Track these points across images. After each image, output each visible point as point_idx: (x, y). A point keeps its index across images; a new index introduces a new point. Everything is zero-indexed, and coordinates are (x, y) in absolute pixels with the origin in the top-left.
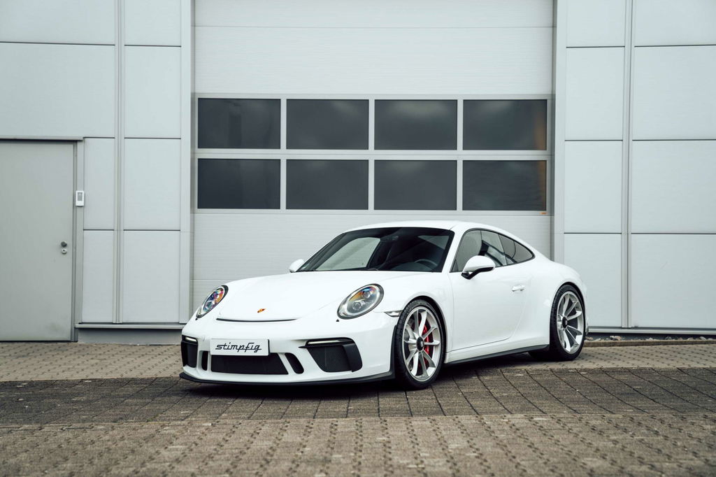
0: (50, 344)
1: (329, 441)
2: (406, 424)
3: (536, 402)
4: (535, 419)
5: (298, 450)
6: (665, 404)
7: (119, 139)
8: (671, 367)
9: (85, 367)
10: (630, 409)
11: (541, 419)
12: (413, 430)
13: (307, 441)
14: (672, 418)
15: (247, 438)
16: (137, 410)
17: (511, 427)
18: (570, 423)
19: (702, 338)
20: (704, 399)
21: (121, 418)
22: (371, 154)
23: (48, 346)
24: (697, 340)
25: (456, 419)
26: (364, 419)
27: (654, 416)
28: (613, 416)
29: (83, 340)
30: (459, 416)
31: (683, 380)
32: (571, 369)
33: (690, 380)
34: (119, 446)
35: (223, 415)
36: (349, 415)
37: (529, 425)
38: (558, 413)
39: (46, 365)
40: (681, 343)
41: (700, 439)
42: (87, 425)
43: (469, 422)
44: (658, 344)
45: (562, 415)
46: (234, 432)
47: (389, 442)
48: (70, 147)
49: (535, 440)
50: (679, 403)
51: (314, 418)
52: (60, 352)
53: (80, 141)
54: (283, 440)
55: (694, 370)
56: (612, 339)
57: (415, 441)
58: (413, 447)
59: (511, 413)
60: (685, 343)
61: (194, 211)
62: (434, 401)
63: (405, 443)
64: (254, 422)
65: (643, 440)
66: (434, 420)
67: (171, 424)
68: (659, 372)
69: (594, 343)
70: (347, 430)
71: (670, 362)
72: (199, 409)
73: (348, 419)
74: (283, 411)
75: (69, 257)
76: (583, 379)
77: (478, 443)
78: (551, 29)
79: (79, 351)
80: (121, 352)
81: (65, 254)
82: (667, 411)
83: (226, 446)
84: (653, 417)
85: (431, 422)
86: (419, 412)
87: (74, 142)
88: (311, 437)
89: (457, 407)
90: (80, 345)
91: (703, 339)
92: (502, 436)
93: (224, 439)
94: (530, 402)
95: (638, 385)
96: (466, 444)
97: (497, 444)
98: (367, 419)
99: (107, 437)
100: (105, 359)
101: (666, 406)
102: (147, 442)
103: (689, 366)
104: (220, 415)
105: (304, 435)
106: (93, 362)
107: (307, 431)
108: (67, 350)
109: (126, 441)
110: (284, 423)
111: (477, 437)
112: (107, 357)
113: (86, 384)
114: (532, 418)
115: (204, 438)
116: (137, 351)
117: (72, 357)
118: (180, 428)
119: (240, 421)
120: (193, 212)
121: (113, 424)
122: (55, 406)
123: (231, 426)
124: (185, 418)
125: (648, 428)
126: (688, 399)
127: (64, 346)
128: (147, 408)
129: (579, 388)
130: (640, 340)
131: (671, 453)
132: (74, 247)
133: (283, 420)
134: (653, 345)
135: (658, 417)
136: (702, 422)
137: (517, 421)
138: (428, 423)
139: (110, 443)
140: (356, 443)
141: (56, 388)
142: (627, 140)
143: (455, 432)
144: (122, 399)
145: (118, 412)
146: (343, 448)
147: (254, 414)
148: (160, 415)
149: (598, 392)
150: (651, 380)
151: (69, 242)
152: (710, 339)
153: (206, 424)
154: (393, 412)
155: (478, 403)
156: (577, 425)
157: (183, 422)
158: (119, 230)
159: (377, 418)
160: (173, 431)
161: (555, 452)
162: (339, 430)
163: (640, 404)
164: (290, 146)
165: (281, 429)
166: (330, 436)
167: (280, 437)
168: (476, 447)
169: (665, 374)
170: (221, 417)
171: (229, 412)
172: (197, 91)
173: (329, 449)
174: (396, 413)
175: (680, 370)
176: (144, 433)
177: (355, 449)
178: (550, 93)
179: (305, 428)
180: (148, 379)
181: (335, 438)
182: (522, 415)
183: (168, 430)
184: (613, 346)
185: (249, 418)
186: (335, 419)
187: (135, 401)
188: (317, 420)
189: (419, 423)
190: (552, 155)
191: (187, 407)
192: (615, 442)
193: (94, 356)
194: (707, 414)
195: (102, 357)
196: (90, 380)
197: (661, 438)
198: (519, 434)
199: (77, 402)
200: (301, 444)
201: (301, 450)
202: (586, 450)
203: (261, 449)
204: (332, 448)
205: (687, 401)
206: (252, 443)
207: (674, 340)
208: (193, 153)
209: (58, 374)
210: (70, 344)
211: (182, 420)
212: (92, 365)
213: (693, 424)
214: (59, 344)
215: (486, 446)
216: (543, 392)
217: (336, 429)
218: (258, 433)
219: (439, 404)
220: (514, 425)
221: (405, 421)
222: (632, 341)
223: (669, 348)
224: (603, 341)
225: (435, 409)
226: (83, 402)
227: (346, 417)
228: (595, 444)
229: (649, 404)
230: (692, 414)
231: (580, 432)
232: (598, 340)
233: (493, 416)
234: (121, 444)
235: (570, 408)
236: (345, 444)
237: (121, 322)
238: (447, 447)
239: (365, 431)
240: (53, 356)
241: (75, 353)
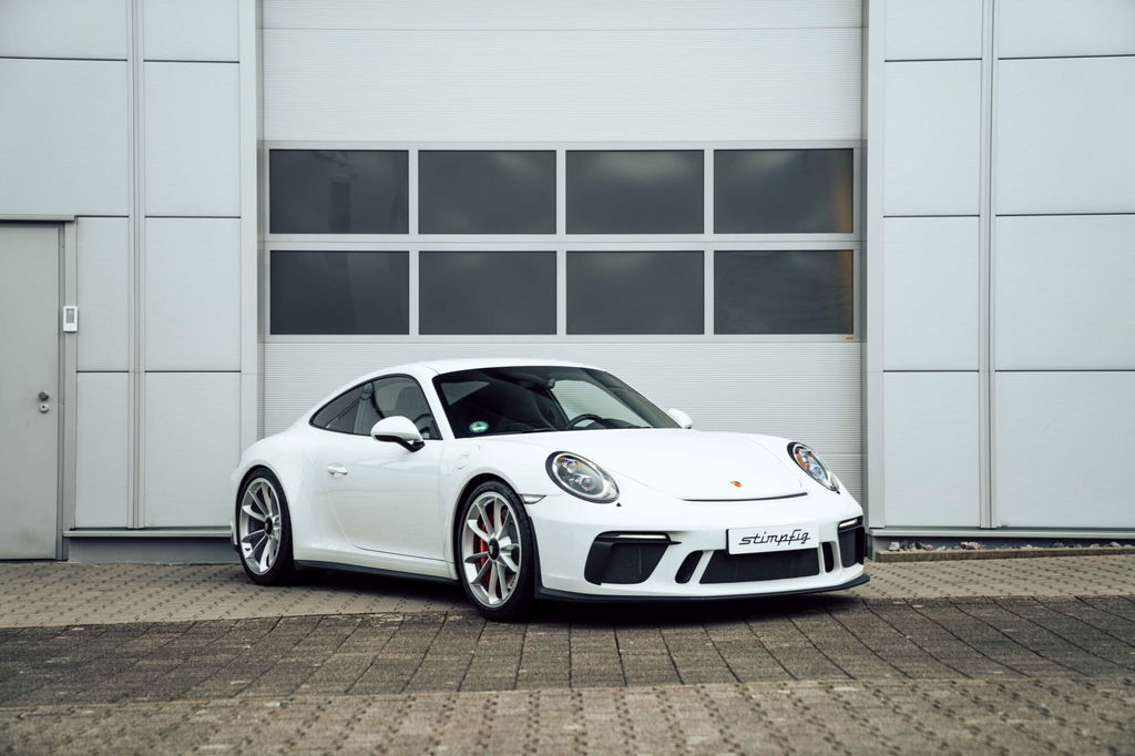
0: (20, 565)
1: (481, 733)
2: (616, 700)
3: (839, 658)
4: (836, 689)
5: (426, 750)
6: (1057, 659)
7: (136, 217)
8: (1065, 594)
9: (75, 604)
10: (997, 669)
11: (847, 689)
12: (627, 712)
13: (442, 734)
14: (1070, 685)
15: (338, 728)
16: (155, 680)
17: (795, 705)
18: (896, 695)
19: (1115, 544)
20: (1123, 649)
21: (126, 695)
22: (561, 242)
23: (17, 569)
24: (1106, 548)
25: (702, 691)
26: (543, 692)
27: (1040, 682)
28: (970, 682)
29: (76, 557)
30: (707, 686)
31: (1086, 617)
32: (896, 600)
33: (1098, 617)
34: (115, 745)
35: (303, 686)
36: (519, 684)
37: (827, 700)
38: (876, 677)
39: (9, 602)
40: (1080, 553)
41: (1120, 724)
42: (64, 707)
43: (724, 695)
44: (1041, 554)
45: (882, 682)
46: (318, 717)
47: (584, 734)
48: (53, 232)
49: (836, 726)
50: (1080, 658)
51: (458, 691)
52: (36, 579)
53: (70, 222)
54: (401, 732)
55: (1104, 599)
56: (964, 547)
57: (628, 731)
58: (626, 743)
59: (796, 679)
60: (1087, 553)
61: (264, 337)
62: (666, 657)
63: (612, 735)
64: (354, 700)
65: (1022, 725)
66: (664, 693)
67: (211, 705)
68: (1045, 603)
69: (935, 554)
70: (512, 712)
71: (1063, 586)
72: (264, 677)
73: (516, 692)
74: (406, 679)
75: (52, 417)
76: (918, 617)
77: (739, 733)
78: (859, 30)
79: (69, 576)
80: (139, 577)
81: (44, 412)
82: (1062, 673)
83: (301, 743)
84: (1037, 683)
85: (658, 696)
86: (637, 677)
87: (60, 224)
88: (450, 725)
89: (702, 669)
90: (72, 566)
91: (1116, 546)
92: (780, 721)
93: (298, 731)
94: (827, 657)
95: (1011, 627)
96: (717, 735)
97: (772, 735)
98: (550, 691)
99: (95, 731)
100: (111, 590)
101: (1058, 663)
102: (163, 739)
103: (1095, 592)
104: (298, 686)
105: (439, 722)
106: (91, 595)
107: (444, 715)
108: (48, 575)
109: (127, 738)
110: (405, 701)
111: (735, 722)
112: (114, 586)
113: (74, 634)
114: (831, 687)
115: (264, 730)
116: (167, 576)
117: (56, 587)
118: (225, 711)
119: (331, 698)
120: (262, 341)
121: (110, 705)
122: (15, 673)
123: (314, 708)
124: (236, 694)
125: (1031, 705)
126: (1095, 650)
127: (44, 567)
128: (173, 675)
129: (911, 634)
130: (1010, 549)
131: (1072, 749)
132: (61, 401)
133: (404, 695)
134: (1034, 557)
135: (1046, 684)
136: (1121, 692)
137: (806, 692)
138: (653, 697)
139: (98, 741)
140: (528, 736)
141: (20, 642)
142: (987, 215)
143: (699, 715)
144: (133, 660)
145: (122, 684)
146: (504, 746)
147: (357, 685)
148: (194, 688)
149: (943, 639)
150: (1031, 617)
151: (51, 392)
152: (1128, 547)
153: (271, 704)
154: (595, 679)
155: (739, 660)
156: (909, 699)
157: (232, 701)
158: (136, 372)
159: (566, 691)
160: (212, 718)
161: (871, 749)
162: (499, 712)
163: (1015, 659)
164: (424, 229)
165: (399, 711)
166: (483, 723)
167: (395, 727)
168: (734, 741)
169: (1055, 607)
170: (300, 690)
171: (314, 681)
172: (268, 137)
173: (480, 747)
174: (599, 680)
175: (1081, 599)
176: (161, 721)
177: (525, 746)
178: (859, 137)
179: (441, 708)
180: (181, 624)
181: (490, 727)
182: (815, 683)
183: (204, 716)
184: (967, 559)
185: (346, 692)
186: (494, 692)
187: (155, 662)
188: (463, 695)
189: (638, 698)
190: (863, 241)
191: (243, 672)
192: (975, 730)
193: (93, 585)
194: (1129, 678)
195: (106, 586)
196: (81, 626)
197: (1052, 722)
198: (809, 717)
199: (54, 666)
200: (431, 739)
201: (431, 750)
202: (924, 745)
203: (361, 749)
204: (485, 746)
205: (1095, 655)
206: (347, 737)
207: (1067, 548)
208: (261, 243)
209: (27, 617)
210: (55, 564)
211: (231, 697)
212: (88, 601)
213: (1107, 695)
214: (36, 564)
215: (752, 740)
216: (849, 639)
217: (494, 711)
218: (359, 720)
219: (674, 663)
220: (800, 701)
221: (615, 694)
222: (998, 550)
223: (1059, 562)
224: (949, 550)
225: (665, 672)
226: (65, 667)
227: (514, 688)
228: (940, 734)
229: (1031, 660)
230: (1103, 677)
231: (914, 712)
232: (941, 550)
233: (765, 683)
234: (117, 742)
235: (895, 668)
236: (508, 739)
237: (141, 526)
238: (685, 742)
239: (543, 714)
240: (23, 585)
241: (61, 579)
